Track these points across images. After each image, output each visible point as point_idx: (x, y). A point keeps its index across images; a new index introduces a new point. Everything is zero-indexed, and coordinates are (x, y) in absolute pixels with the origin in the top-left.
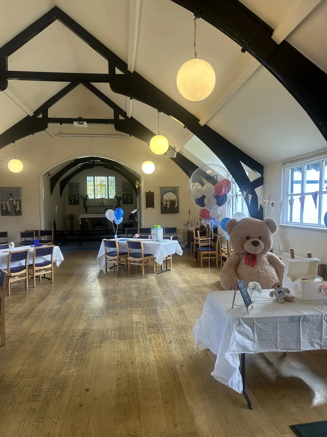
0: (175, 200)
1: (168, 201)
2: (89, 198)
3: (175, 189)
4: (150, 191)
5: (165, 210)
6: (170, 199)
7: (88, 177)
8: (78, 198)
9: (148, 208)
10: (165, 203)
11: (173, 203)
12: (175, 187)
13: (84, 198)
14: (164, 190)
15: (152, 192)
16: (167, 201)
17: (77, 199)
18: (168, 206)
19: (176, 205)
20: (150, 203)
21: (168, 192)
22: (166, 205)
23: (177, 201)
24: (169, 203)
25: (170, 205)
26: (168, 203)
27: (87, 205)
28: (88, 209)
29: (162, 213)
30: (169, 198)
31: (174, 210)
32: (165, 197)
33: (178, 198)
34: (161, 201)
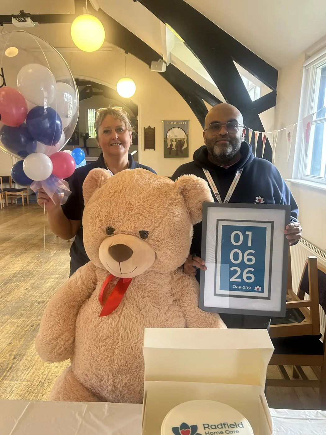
0: (184, 139)
1: (174, 140)
2: (90, 137)
3: (184, 123)
4: (149, 126)
5: (170, 153)
6: (176, 138)
7: (88, 110)
8: (78, 137)
9: (147, 150)
10: (169, 144)
11: (180, 143)
12: (184, 121)
13: (84, 136)
14: (168, 126)
15: (153, 128)
16: (172, 140)
17: (76, 138)
18: (174, 148)
19: (185, 146)
20: (150, 144)
21: (173, 128)
22: (171, 145)
23: (185, 140)
24: (176, 143)
25: (177, 146)
26: (174, 144)
27: (88, 145)
28: (90, 150)
29: (166, 157)
30: (175, 136)
31: (182, 153)
32: (170, 135)
33: (188, 136)
34: (165, 140)
